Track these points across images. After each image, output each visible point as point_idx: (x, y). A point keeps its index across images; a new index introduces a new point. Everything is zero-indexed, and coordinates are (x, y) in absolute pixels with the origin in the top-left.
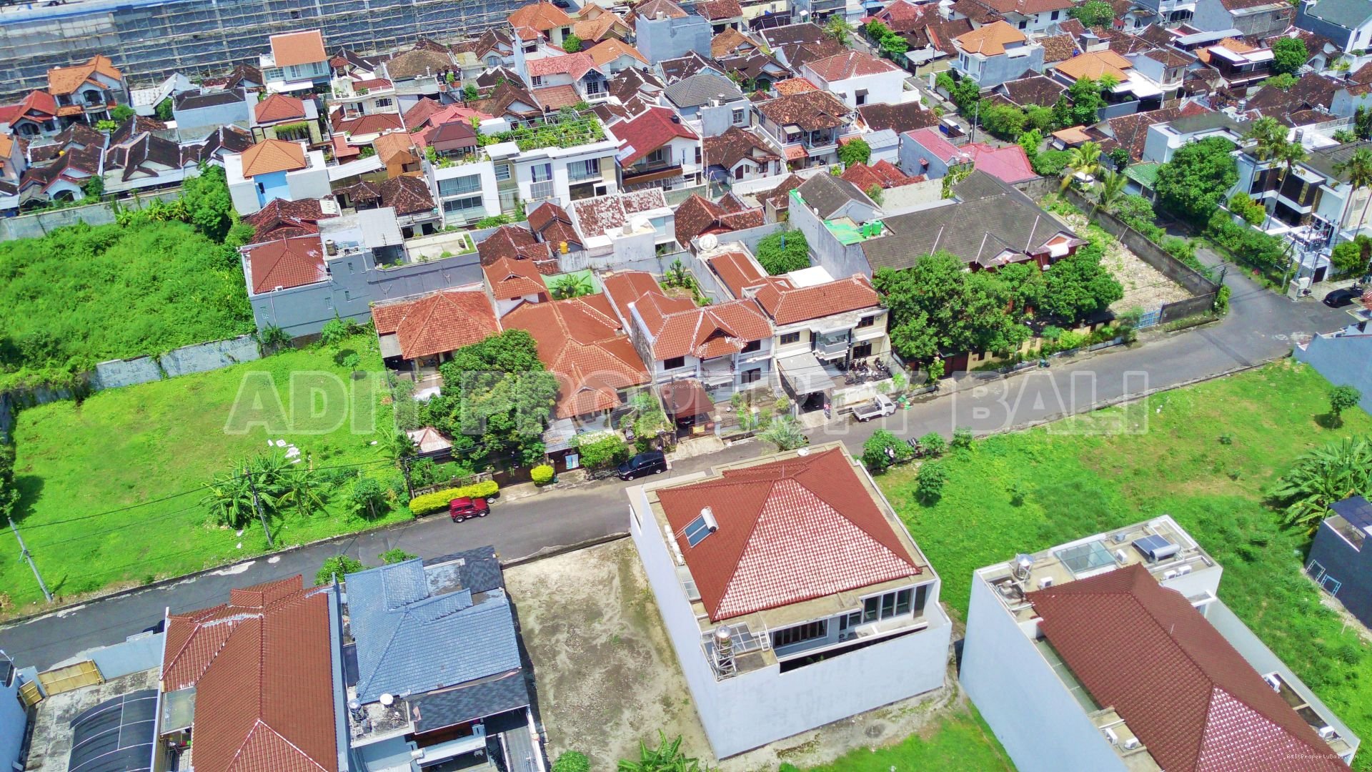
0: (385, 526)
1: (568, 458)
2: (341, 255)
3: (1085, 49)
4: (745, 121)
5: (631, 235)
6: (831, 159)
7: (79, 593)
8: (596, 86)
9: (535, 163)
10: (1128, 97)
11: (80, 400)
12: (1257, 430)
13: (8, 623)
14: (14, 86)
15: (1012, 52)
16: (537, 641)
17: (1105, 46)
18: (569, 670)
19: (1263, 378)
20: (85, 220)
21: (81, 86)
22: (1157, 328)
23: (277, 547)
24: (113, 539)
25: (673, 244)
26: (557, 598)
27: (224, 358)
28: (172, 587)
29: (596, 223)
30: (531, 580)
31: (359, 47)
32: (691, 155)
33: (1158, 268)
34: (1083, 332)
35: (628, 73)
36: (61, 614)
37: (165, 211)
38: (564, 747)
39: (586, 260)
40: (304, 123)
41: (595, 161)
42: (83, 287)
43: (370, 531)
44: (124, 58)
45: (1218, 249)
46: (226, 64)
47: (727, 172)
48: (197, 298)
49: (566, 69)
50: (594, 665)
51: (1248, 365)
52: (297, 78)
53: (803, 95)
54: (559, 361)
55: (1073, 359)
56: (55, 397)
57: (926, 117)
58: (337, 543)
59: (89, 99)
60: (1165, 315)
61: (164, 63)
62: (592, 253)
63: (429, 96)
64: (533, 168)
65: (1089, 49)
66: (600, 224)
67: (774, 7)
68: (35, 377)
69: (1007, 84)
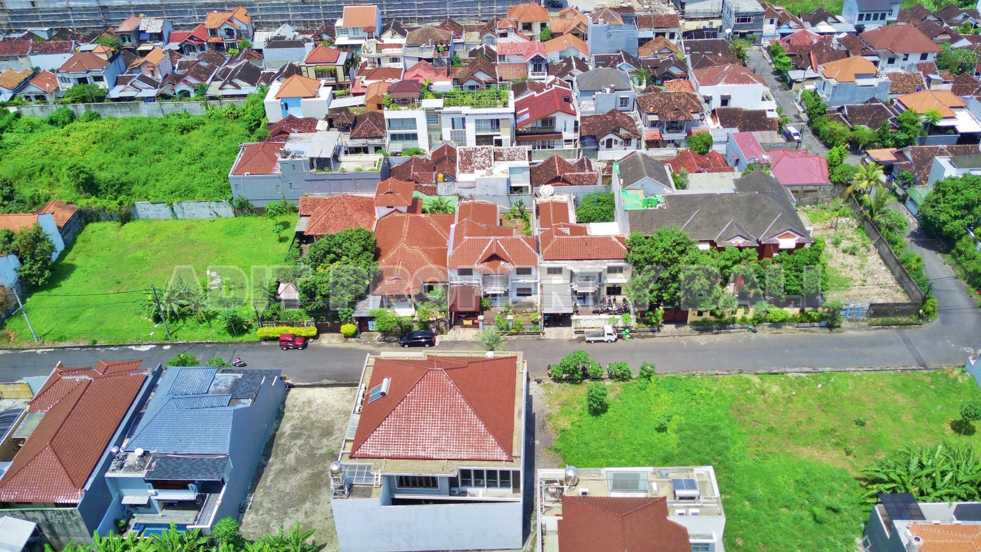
0: (241, 342)
1: (370, 323)
2: (289, 158)
3: (929, 87)
4: (630, 106)
5: (491, 177)
6: (683, 144)
7: (54, 341)
8: (540, 66)
9: (454, 116)
10: (950, 131)
11: (123, 223)
12: (894, 420)
13: (11, 349)
14: (191, 20)
15: (860, 82)
16: (283, 441)
17: (948, 87)
18: (290, 466)
19: (929, 379)
20: (188, 111)
21: (222, 25)
22: (863, 321)
23: (172, 340)
24: (89, 313)
25: (527, 188)
26: (312, 416)
27: (212, 213)
28: (103, 350)
29: (470, 164)
30: (304, 399)
31: (406, 20)
32: (571, 126)
33: (893, 273)
34: (792, 311)
35: (568, 61)
36: (39, 351)
37: (235, 112)
38: (256, 515)
39: (456, 189)
40: (333, 67)
41: (498, 121)
42: (160, 153)
43: (231, 343)
44: (258, 10)
45: (958, 267)
46: (321, 21)
47: (597, 143)
48: (216, 171)
49: (523, 52)
50: (307, 467)
51: (924, 366)
52: (356, 36)
53: (669, 93)
54: (391, 255)
55: (780, 331)
56: (111, 218)
57: (769, 122)
58: (207, 346)
59: (228, 34)
60: (872, 312)
61: (282, 16)
62: (461, 185)
63: (427, 60)
64: (453, 119)
65: (933, 87)
66: (473, 165)
67: (711, 24)
68: (99, 204)
69: (848, 107)
